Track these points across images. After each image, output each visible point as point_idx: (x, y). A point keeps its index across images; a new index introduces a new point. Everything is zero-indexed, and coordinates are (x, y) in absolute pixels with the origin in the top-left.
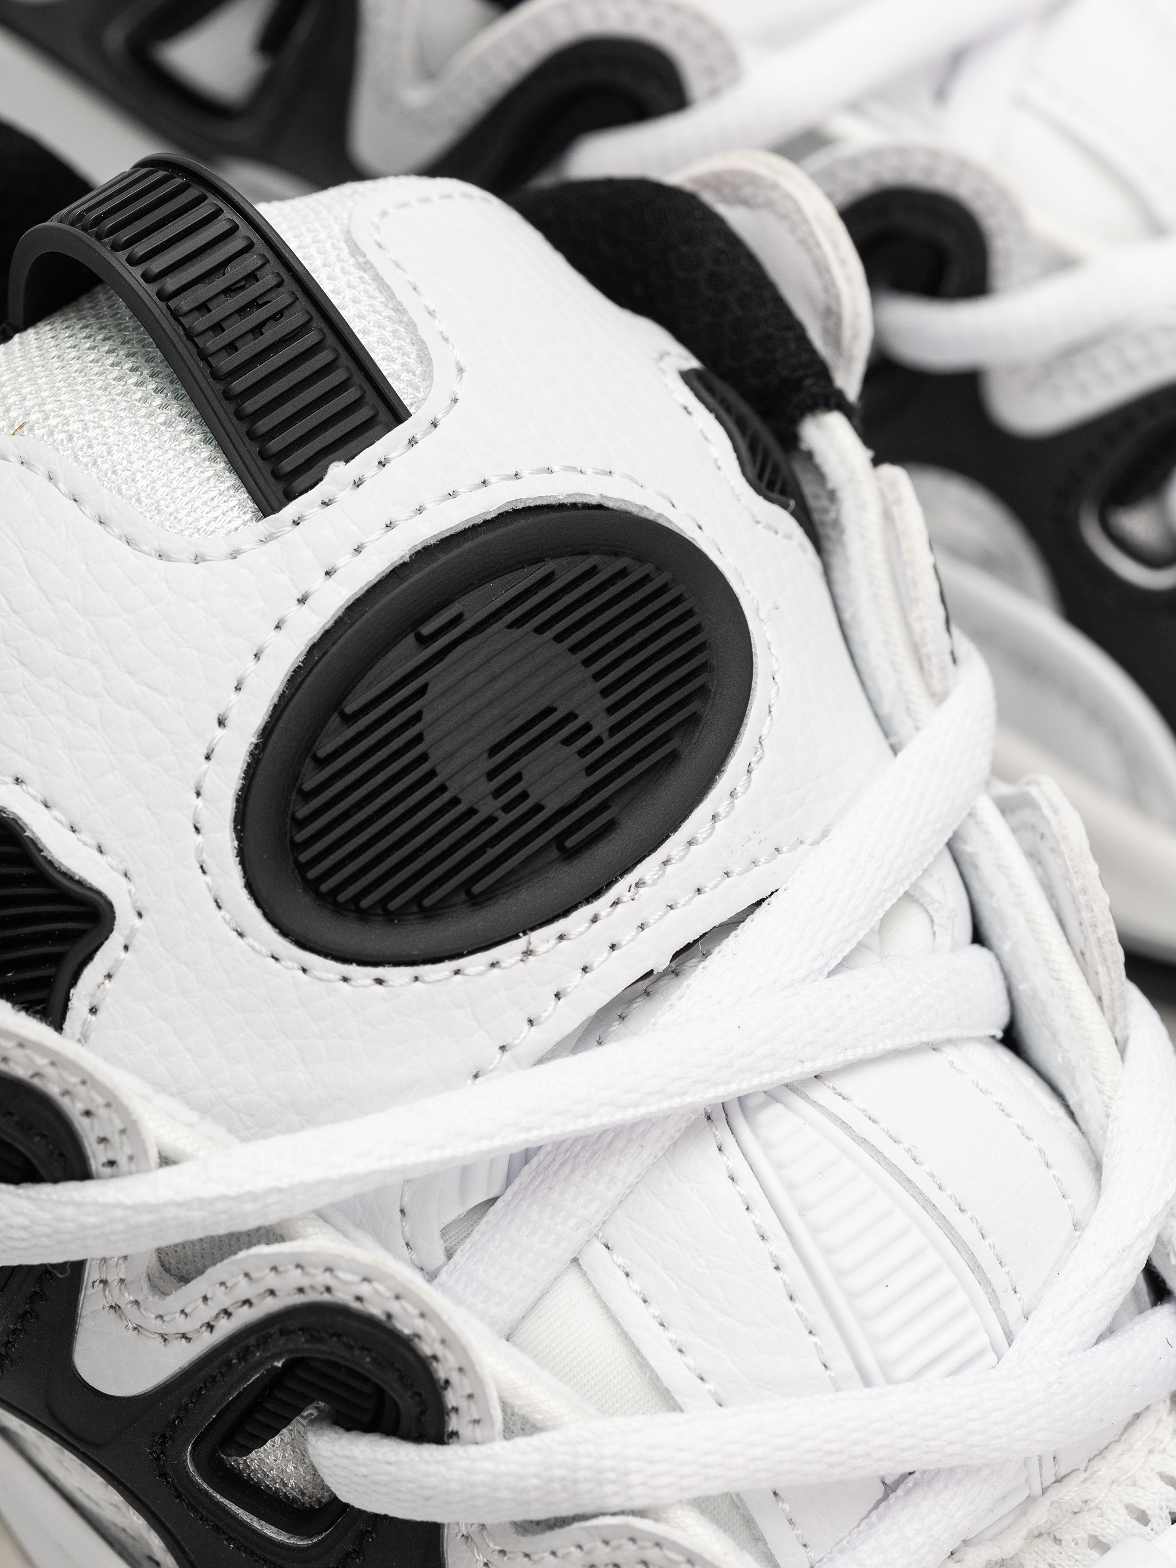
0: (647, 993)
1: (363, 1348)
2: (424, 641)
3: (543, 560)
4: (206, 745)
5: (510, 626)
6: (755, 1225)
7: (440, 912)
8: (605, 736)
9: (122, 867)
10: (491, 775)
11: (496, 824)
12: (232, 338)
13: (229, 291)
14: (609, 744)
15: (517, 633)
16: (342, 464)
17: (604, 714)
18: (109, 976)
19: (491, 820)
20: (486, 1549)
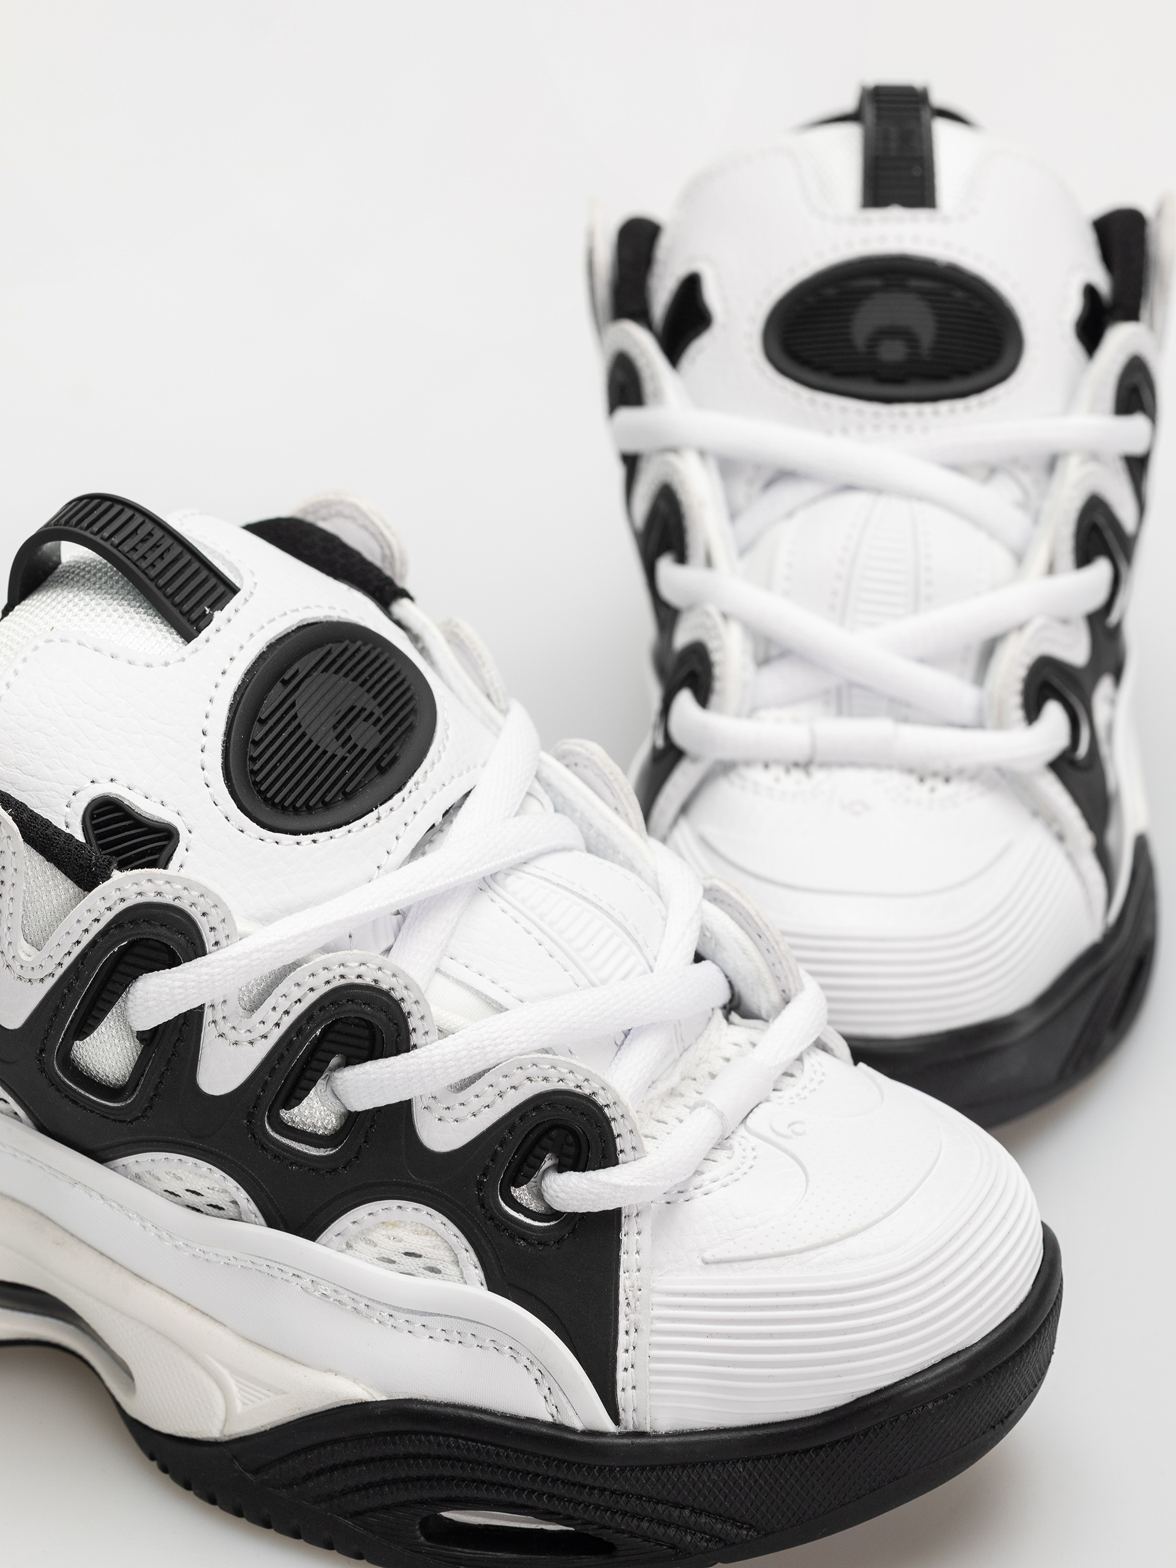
0: (431, 841)
1: (365, 1004)
2: (285, 683)
3: (324, 645)
4: (201, 745)
5: (322, 672)
6: (524, 928)
7: (332, 805)
8: (381, 716)
9: (176, 809)
10: (338, 737)
11: (347, 759)
12: (152, 561)
13: (143, 541)
14: (384, 720)
15: (326, 675)
16: (219, 611)
17: (377, 707)
18: (181, 866)
19: (344, 759)
20: (439, 1109)
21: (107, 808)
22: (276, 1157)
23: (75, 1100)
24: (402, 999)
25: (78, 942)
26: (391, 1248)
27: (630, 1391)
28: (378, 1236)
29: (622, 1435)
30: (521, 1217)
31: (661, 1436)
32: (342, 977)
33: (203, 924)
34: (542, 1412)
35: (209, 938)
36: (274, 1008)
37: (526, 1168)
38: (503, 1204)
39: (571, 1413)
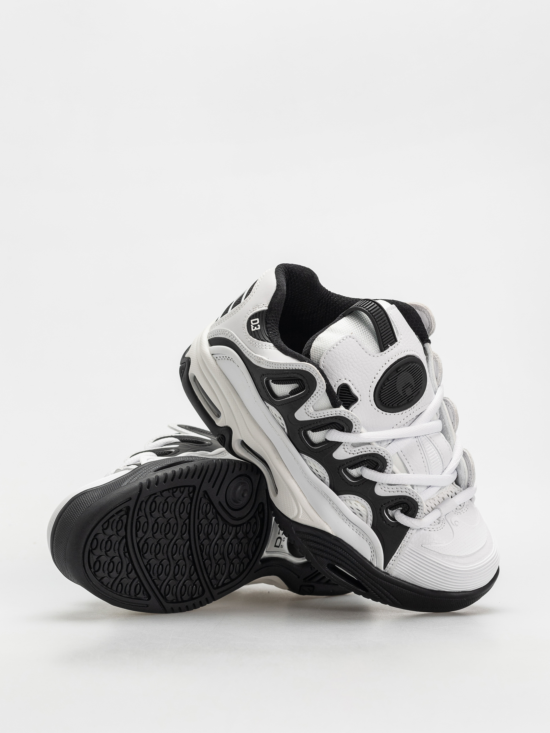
1: (379, 459)
2: (397, 372)
7: (394, 407)
9: (360, 393)
10: (403, 390)
16: (391, 346)
18: (355, 408)
20: (382, 486)
21: (346, 387)
22: (340, 476)
23: (302, 440)
24: (388, 462)
25: (325, 416)
26: (354, 506)
27: (391, 565)
28: (353, 502)
29: (384, 572)
30: (387, 517)
31: (392, 577)
32: (378, 452)
33: (354, 427)
34: (369, 558)
35: (354, 429)
36: (359, 450)
37: (394, 508)
38: (385, 512)
39: (375, 563)
